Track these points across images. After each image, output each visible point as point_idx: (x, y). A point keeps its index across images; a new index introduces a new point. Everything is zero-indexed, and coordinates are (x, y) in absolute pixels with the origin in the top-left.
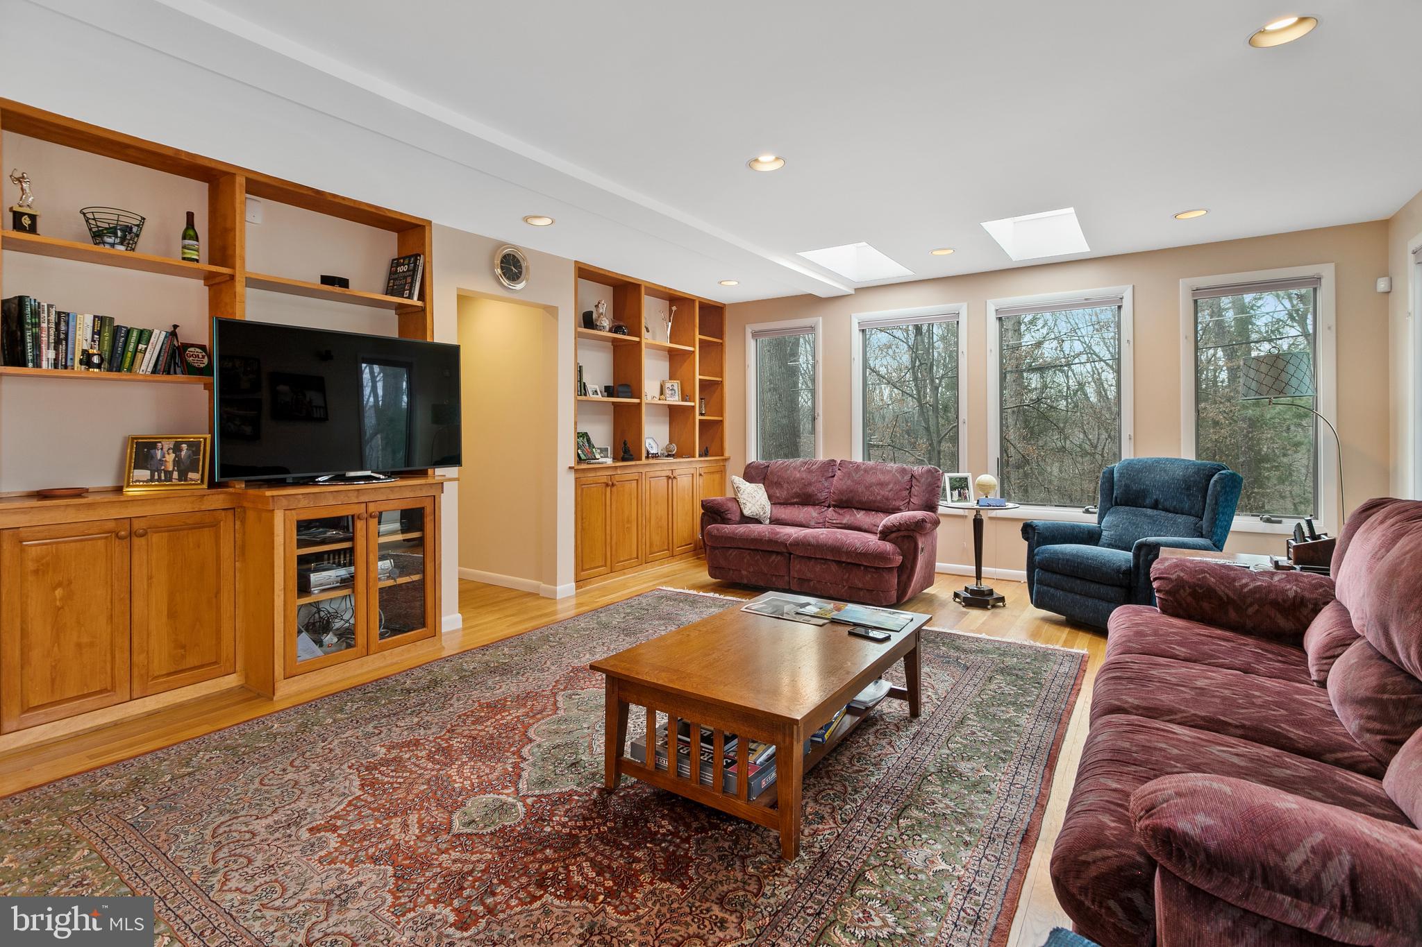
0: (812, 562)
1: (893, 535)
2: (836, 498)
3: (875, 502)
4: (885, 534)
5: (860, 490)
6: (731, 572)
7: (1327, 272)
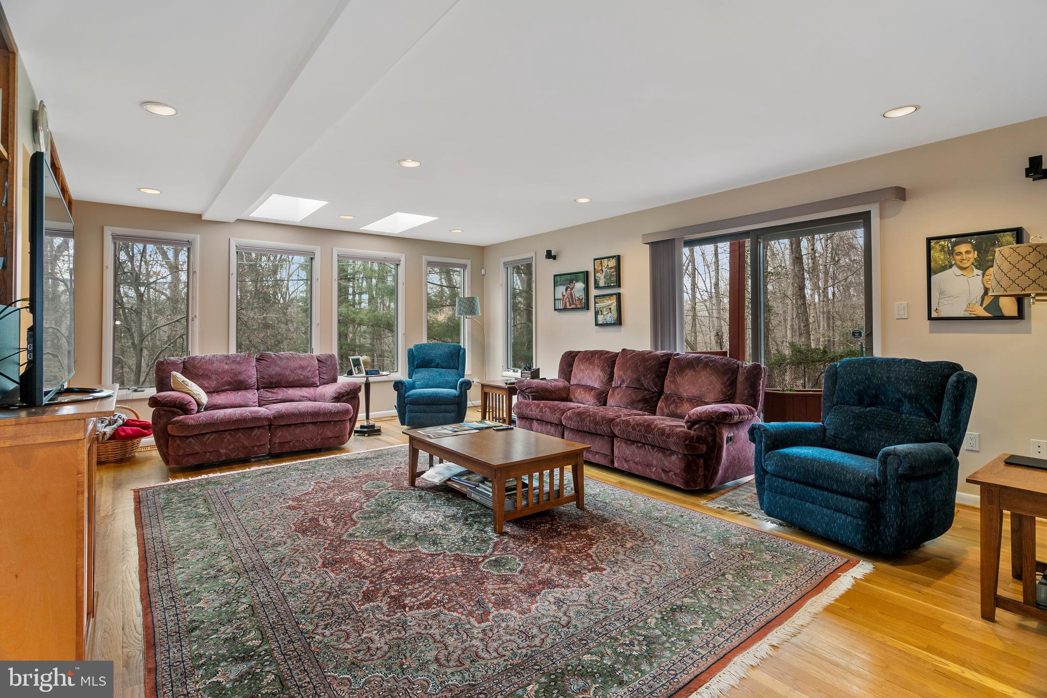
0: (293, 427)
1: (345, 398)
2: (265, 381)
3: (299, 380)
4: (338, 398)
5: (287, 373)
6: (208, 454)
7: (468, 262)
